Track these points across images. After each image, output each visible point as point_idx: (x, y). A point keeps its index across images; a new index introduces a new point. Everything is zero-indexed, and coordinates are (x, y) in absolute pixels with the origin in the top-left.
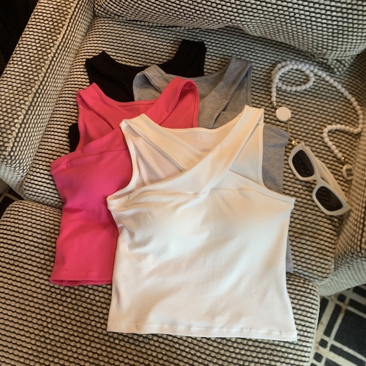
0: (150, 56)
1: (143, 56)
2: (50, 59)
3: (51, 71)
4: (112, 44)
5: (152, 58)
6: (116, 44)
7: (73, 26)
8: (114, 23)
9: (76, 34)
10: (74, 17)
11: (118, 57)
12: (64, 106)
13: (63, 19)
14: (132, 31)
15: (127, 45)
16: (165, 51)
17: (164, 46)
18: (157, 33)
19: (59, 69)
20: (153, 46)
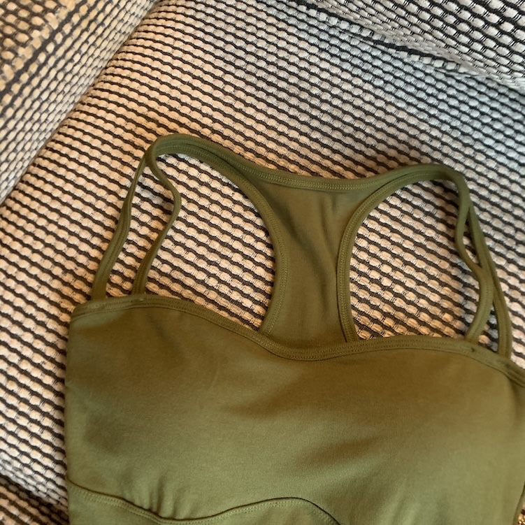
0: (312, 106)
1: (294, 101)
2: (37, 44)
3: (31, 78)
4: (220, 44)
5: (315, 113)
6: (230, 48)
11: (226, 83)
12: (50, 178)
14: (282, 25)
15: (259, 58)
16: (355, 103)
17: (356, 86)
18: (344, 47)
19: (60, 76)
20: (326, 80)
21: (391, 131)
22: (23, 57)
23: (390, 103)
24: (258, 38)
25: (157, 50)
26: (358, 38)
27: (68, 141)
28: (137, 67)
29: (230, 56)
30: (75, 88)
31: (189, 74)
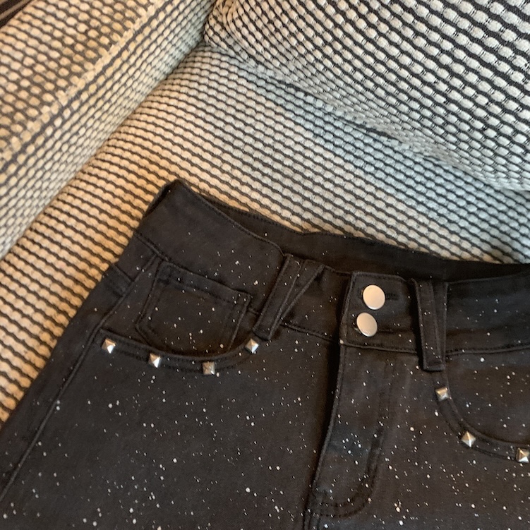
0: (305, 188)
1: (288, 182)
2: (46, 119)
3: (37, 149)
4: (220, 124)
5: (307, 194)
6: (229, 129)
7: (139, 51)
8: (242, 73)
9: (138, 73)
10: (147, 31)
11: (224, 161)
12: (46, 243)
13: (117, 26)
14: (279, 110)
15: (256, 139)
16: (346, 187)
17: (347, 171)
18: (338, 133)
19: (65, 148)
20: (319, 164)
21: (381, 215)
22: (31, 131)
23: (380, 189)
24: (257, 120)
25: (160, 126)
26: (351, 125)
27: (66, 208)
28: (139, 141)
29: (229, 136)
30: (78, 158)
31: (189, 150)
